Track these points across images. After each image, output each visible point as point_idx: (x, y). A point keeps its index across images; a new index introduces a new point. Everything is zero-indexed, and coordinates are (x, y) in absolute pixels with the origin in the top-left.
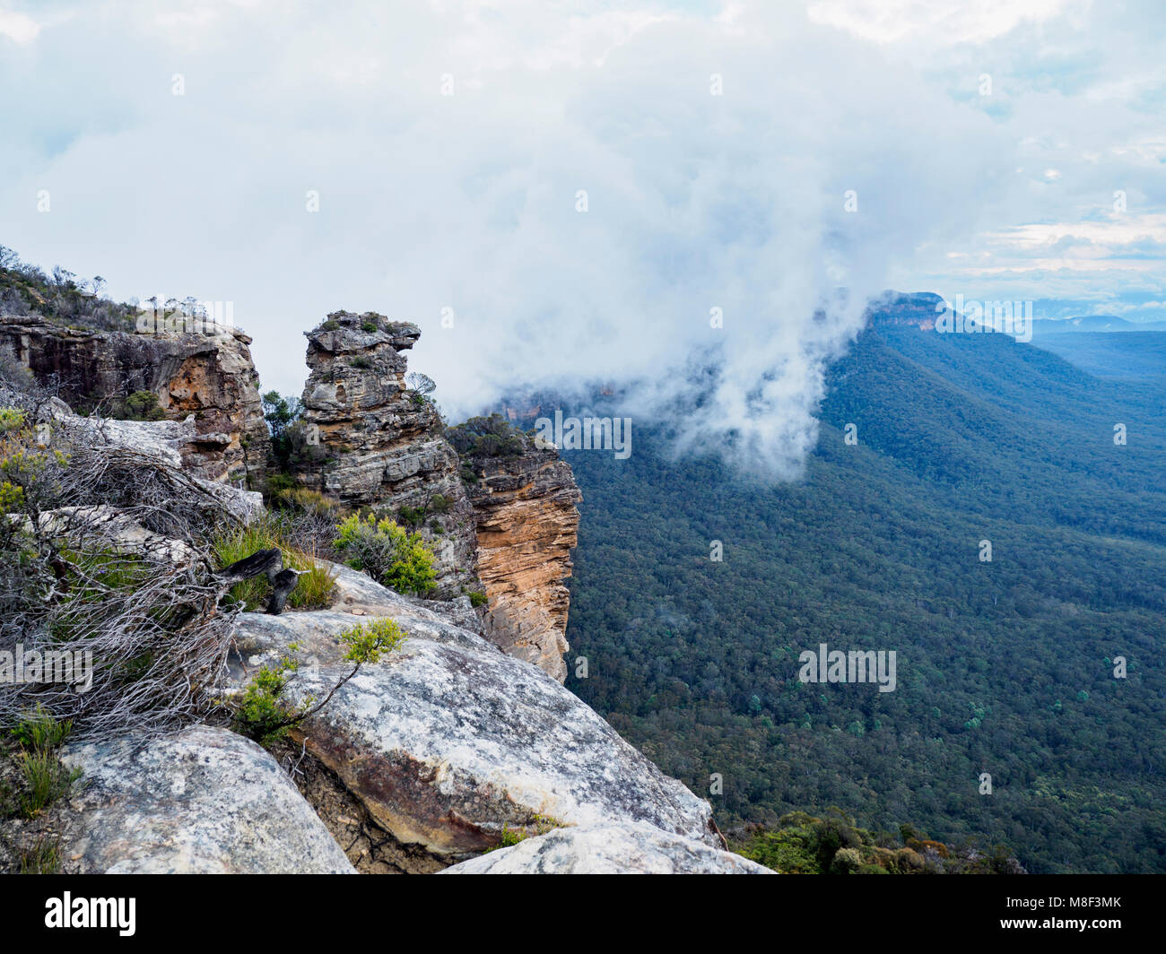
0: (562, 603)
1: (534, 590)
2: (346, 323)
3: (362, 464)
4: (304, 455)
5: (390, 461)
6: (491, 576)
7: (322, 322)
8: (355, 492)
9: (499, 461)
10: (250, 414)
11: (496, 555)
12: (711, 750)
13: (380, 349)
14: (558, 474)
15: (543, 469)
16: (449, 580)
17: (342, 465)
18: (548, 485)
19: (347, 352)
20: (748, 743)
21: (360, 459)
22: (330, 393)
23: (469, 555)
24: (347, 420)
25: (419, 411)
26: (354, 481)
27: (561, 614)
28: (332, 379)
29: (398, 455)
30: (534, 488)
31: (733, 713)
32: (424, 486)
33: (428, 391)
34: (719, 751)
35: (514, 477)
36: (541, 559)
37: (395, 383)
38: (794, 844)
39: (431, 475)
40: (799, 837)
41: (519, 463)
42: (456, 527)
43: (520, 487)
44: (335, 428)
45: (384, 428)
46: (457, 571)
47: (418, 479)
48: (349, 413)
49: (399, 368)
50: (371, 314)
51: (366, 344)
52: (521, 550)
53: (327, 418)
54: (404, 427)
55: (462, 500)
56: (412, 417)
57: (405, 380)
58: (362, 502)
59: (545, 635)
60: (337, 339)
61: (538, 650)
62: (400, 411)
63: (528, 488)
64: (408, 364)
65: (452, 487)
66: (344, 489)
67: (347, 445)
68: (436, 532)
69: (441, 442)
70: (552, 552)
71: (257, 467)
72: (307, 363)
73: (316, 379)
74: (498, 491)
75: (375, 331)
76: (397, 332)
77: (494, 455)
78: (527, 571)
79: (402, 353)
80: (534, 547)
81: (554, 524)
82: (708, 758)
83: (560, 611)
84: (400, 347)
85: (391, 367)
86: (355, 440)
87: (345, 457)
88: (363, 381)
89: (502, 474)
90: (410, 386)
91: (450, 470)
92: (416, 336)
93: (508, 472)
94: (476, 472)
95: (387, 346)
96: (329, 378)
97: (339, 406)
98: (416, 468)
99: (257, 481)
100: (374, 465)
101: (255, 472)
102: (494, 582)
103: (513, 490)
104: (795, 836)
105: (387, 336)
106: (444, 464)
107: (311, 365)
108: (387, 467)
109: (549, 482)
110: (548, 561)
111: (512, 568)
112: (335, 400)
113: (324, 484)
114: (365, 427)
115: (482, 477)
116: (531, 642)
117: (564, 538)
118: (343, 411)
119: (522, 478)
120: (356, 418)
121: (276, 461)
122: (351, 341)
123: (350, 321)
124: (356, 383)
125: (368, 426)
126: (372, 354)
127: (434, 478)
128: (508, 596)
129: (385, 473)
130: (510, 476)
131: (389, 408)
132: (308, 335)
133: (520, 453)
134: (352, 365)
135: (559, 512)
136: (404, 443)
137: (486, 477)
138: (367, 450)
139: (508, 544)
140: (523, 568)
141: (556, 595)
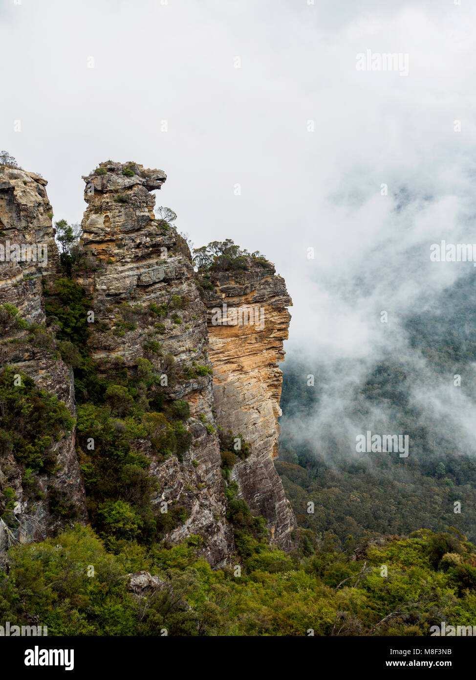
0: (278, 380)
1: (256, 370)
2: (112, 170)
3: (122, 272)
4: (81, 265)
5: (142, 270)
6: (224, 359)
7: (95, 169)
8: (117, 292)
9: (230, 274)
10: (44, 235)
11: (228, 343)
12: (404, 501)
13: (135, 189)
14: (275, 285)
15: (263, 281)
16: (184, 356)
17: (108, 273)
18: (267, 293)
19: (111, 191)
20: (433, 498)
21: (120, 268)
22: (99, 220)
23: (200, 340)
24: (111, 241)
25: (165, 235)
26: (116, 284)
27: (276, 388)
28: (101, 211)
29: (149, 266)
30: (256, 295)
31: (422, 475)
32: (169, 290)
33: (172, 219)
34: (410, 502)
35: (241, 286)
36: (261, 348)
37: (147, 214)
38: (415, 549)
39: (173, 281)
40: (420, 544)
41: (244, 276)
42: (190, 319)
43: (245, 294)
44: (103, 246)
45: (138, 246)
46: (190, 351)
47: (163, 284)
48: (113, 235)
49: (149, 203)
50: (130, 163)
51: (125, 185)
52: (246, 341)
53: (98, 239)
54: (153, 246)
55: (196, 300)
56: (158, 239)
57: (154, 212)
58: (122, 299)
59: (264, 403)
60: (105, 182)
61: (258, 413)
62: (150, 235)
63: (251, 295)
64: (156, 200)
65: (189, 291)
66: (108, 289)
67: (112, 258)
68: (176, 323)
69: (181, 258)
70: (269, 343)
71: (49, 273)
72: (85, 199)
73: (91, 211)
74: (228, 296)
75: (132, 176)
76: (149, 176)
77: (227, 270)
78: (250, 356)
79: (152, 192)
80: (256, 338)
81: (271, 322)
82: (400, 506)
83: (276, 386)
84: (152, 188)
85: (144, 202)
86: (117, 254)
87: (109, 267)
88: (123, 212)
89: (233, 284)
90: (158, 217)
91: (188, 279)
92: (163, 180)
93: (237, 282)
94: (213, 282)
95: (140, 187)
96: (98, 210)
97: (106, 231)
98: (162, 276)
99: (49, 283)
100: (131, 273)
101: (48, 276)
102: (226, 363)
103: (240, 296)
104: (417, 543)
105: (141, 179)
106: (183, 274)
107: (87, 201)
108: (141, 275)
109: (267, 291)
110: (267, 349)
111: (239, 353)
112: (103, 226)
113: (95, 285)
114: (125, 245)
115: (217, 286)
116: (253, 407)
117: (278, 333)
118: (108, 234)
119: (247, 287)
120: (117, 239)
121: (62, 269)
122: (114, 183)
123: (114, 169)
124: (117, 214)
125: (127, 245)
126: (129, 192)
127: (175, 284)
128: (236, 373)
129: (139, 279)
130: (238, 285)
131: (142, 232)
132: (85, 178)
133: (245, 269)
134: (115, 201)
135: (275, 313)
136: (153, 258)
137: (220, 286)
138: (126, 262)
139: (237, 336)
140: (248, 354)
141: (273, 375)
